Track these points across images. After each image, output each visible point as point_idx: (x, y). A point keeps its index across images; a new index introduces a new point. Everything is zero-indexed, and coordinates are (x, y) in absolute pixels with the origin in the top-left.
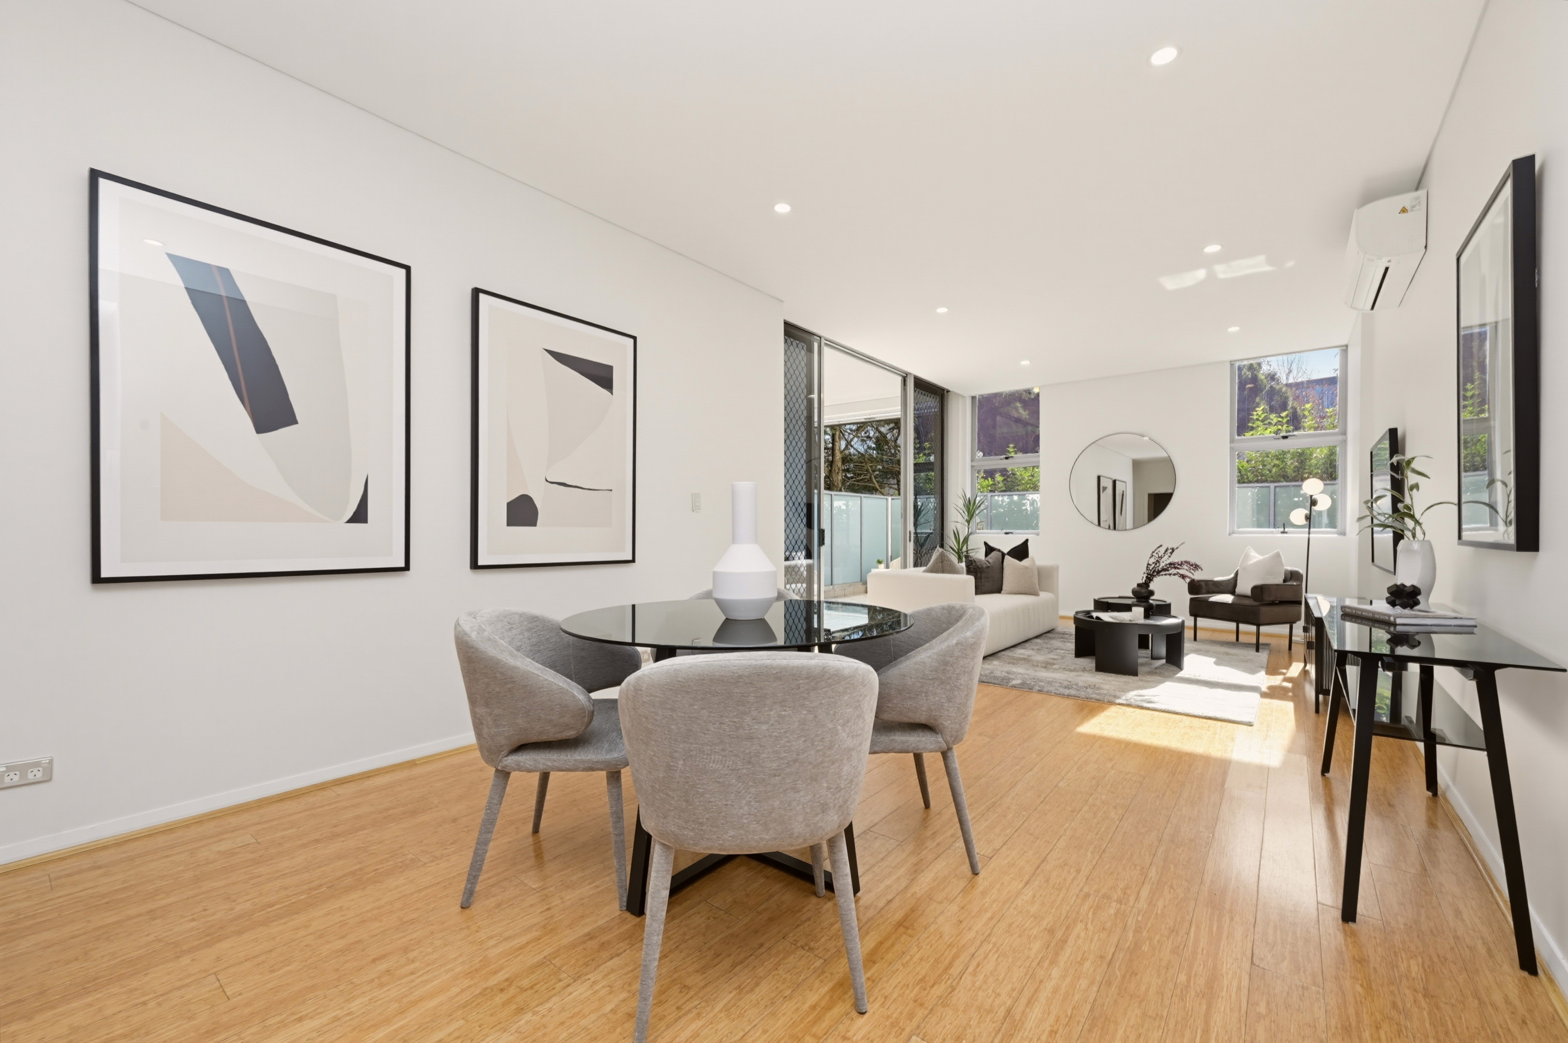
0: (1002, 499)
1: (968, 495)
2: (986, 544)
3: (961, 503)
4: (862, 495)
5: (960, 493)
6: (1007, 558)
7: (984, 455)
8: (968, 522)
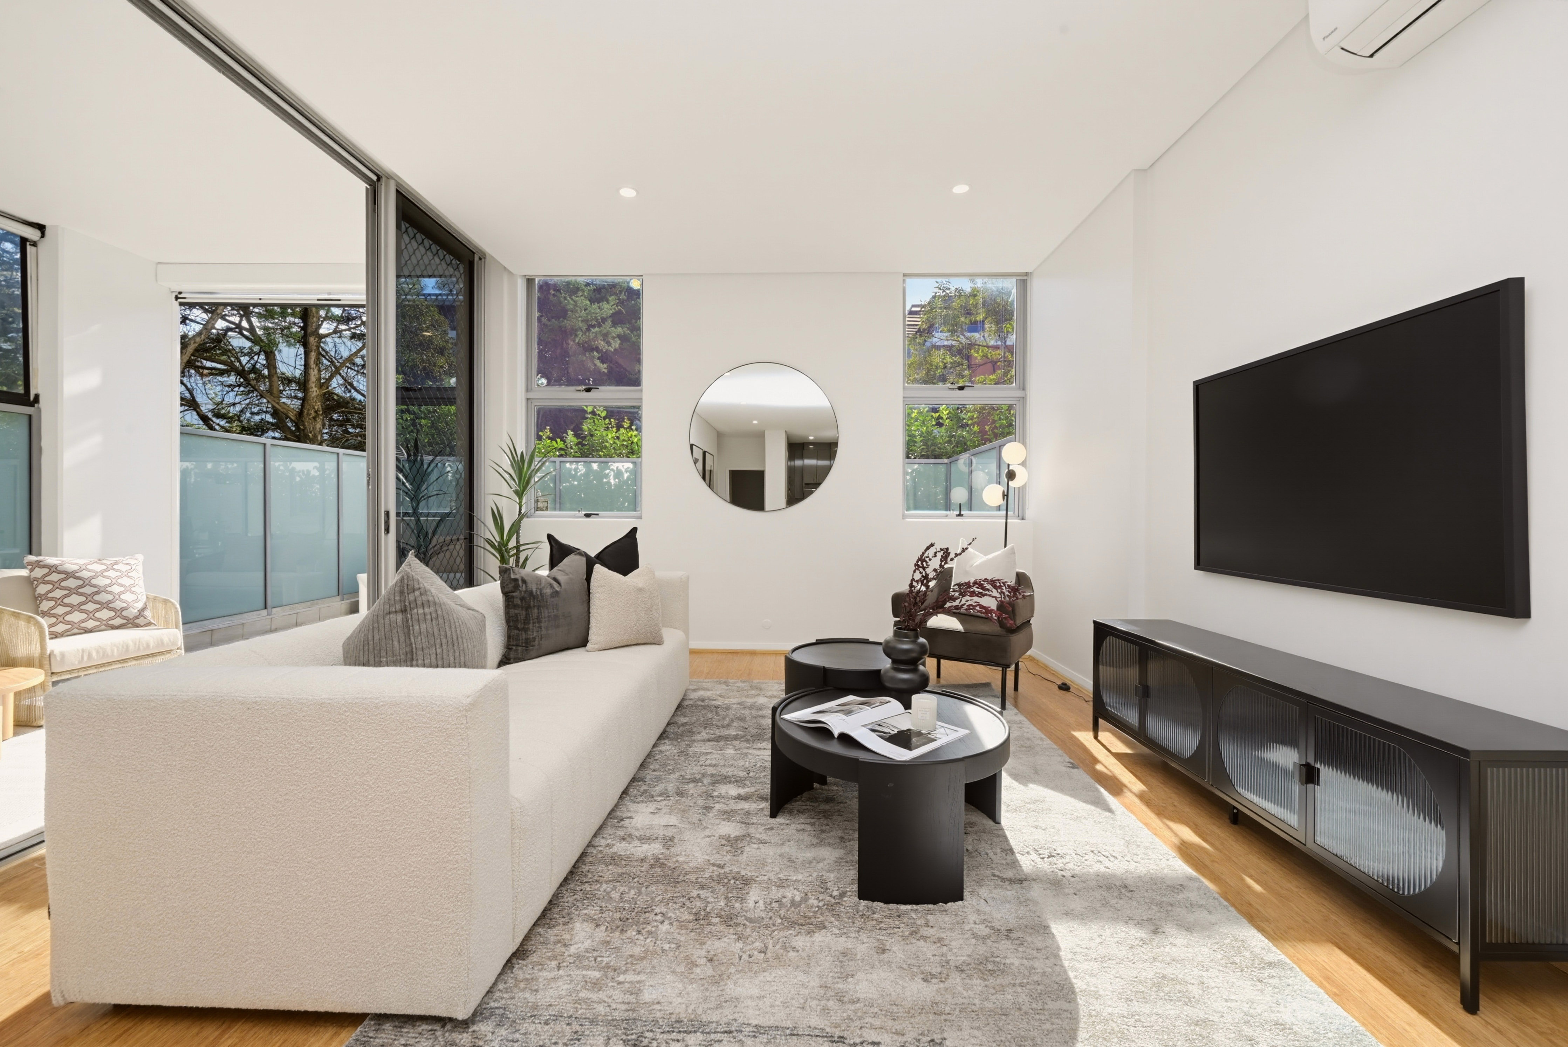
0: (576, 467)
1: (521, 448)
2: (550, 537)
3: (506, 463)
4: (341, 451)
5: (505, 442)
6: (598, 569)
7: (549, 384)
8: (520, 494)
